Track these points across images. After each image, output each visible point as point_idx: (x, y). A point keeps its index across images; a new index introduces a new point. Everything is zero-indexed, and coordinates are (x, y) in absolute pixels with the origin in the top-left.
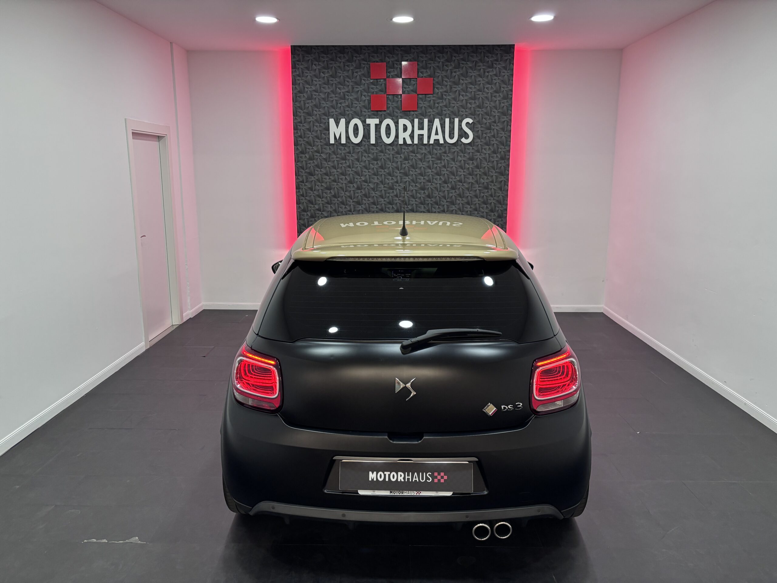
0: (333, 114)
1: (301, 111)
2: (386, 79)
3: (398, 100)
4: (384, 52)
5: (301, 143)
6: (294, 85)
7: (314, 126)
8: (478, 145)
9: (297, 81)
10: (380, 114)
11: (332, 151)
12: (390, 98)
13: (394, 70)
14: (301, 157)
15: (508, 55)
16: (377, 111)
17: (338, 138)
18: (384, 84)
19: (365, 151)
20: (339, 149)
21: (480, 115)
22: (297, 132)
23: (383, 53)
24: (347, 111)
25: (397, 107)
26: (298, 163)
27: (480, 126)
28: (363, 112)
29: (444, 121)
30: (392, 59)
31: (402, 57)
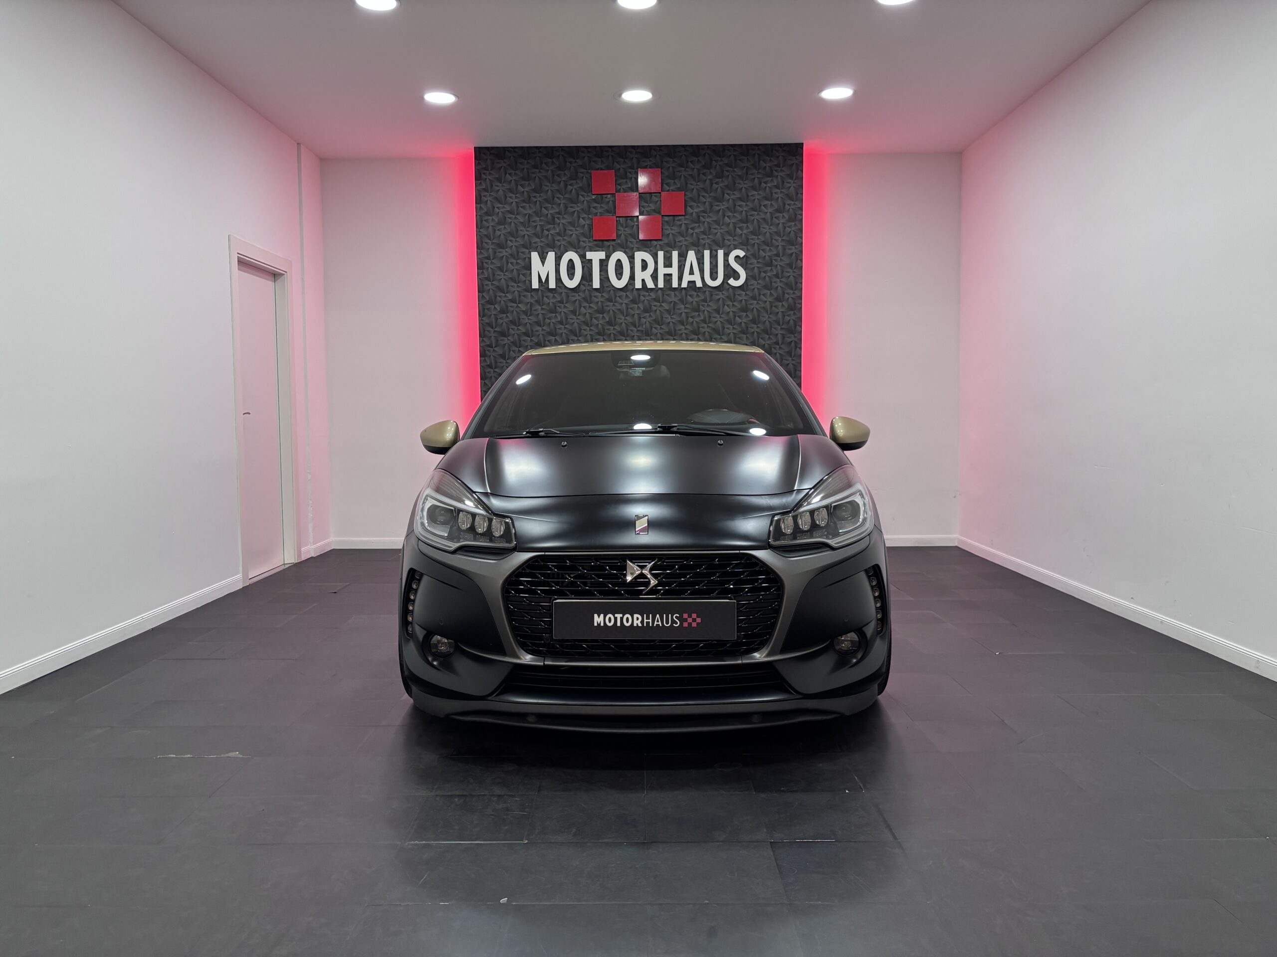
0: (537, 245)
1: (489, 241)
2: (615, 194)
3: (633, 224)
4: (612, 156)
5: (489, 288)
6: (478, 204)
7: (508, 263)
8: (754, 289)
9: (483, 197)
10: (606, 245)
11: (534, 300)
12: (621, 221)
13: (626, 181)
14: (488, 309)
15: (794, 158)
16: (603, 241)
17: (544, 281)
18: (612, 201)
19: (585, 299)
20: (546, 297)
21: (756, 244)
22: (483, 272)
23: (610, 157)
24: (558, 240)
25: (631, 234)
26: (483, 319)
27: (756, 261)
28: (582, 243)
29: (701, 255)
30: (624, 166)
31: (639, 162)
